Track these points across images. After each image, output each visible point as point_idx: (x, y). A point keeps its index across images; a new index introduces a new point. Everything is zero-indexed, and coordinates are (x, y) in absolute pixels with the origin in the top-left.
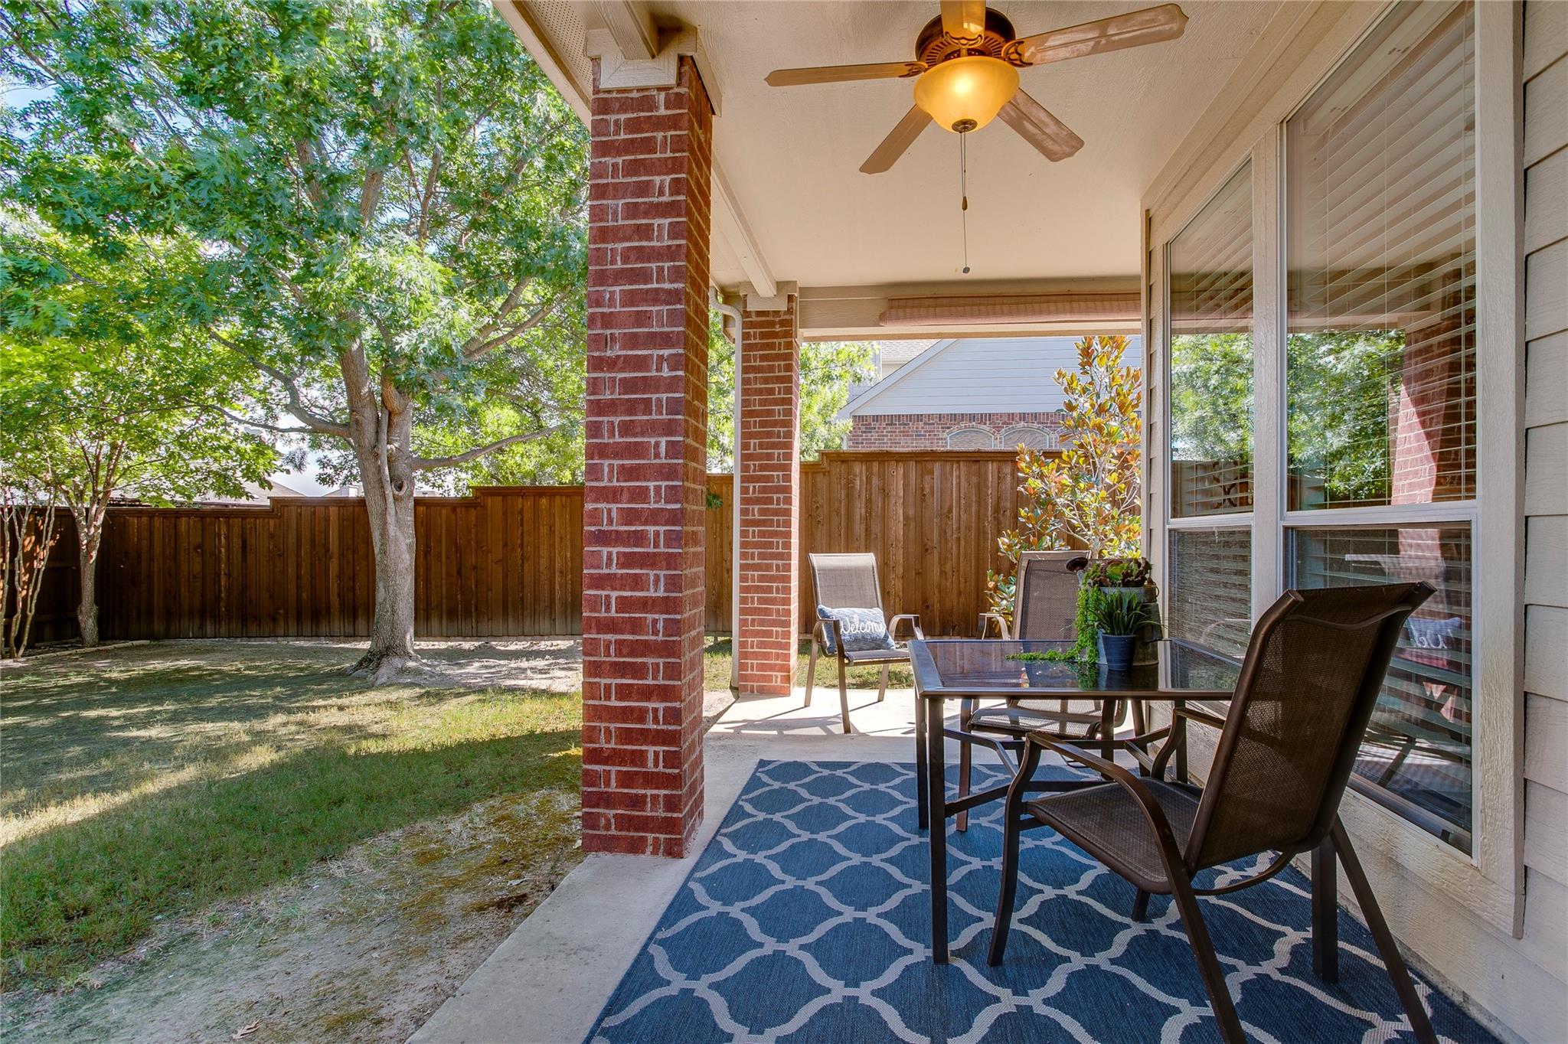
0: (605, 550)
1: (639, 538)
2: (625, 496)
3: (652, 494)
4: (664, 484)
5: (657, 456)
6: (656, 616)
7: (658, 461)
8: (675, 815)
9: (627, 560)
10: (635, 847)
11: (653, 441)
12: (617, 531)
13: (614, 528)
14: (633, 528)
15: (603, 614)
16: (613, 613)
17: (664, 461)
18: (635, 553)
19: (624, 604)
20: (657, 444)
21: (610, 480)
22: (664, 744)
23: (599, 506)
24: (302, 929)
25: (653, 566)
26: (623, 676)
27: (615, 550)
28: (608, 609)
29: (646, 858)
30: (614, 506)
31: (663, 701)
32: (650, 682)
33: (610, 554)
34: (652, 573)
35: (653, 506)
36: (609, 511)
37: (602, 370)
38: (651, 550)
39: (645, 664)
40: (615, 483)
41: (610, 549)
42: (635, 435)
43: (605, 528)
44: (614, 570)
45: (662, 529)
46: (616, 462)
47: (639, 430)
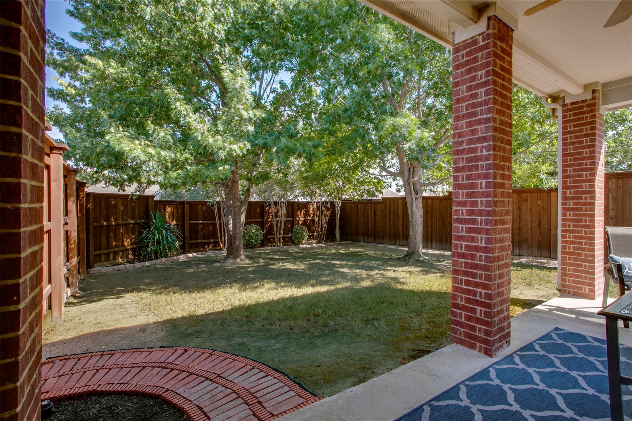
0: (460, 226)
1: (474, 222)
2: (468, 204)
3: (479, 203)
4: (484, 199)
5: (481, 188)
6: (481, 254)
7: (482, 190)
8: (489, 338)
9: (469, 230)
10: (472, 346)
11: (479, 181)
12: (465, 219)
13: (464, 217)
14: (471, 217)
15: (460, 251)
16: (463, 251)
17: (484, 190)
18: (472, 228)
19: (468, 248)
20: (481, 183)
21: (462, 198)
22: (484, 307)
23: (458, 208)
24: (362, 338)
25: (480, 233)
26: (467, 276)
27: (464, 226)
28: (462, 249)
29: (476, 352)
30: (464, 209)
31: (484, 289)
32: (478, 280)
33: (462, 228)
34: (479, 236)
35: (480, 208)
36: (462, 210)
37: (458, 155)
38: (479, 226)
39: (476, 273)
40: (464, 199)
41: (463, 225)
42: (472, 180)
43: (460, 217)
44: (464, 234)
45: (483, 218)
46: (465, 191)
47: (474, 177)
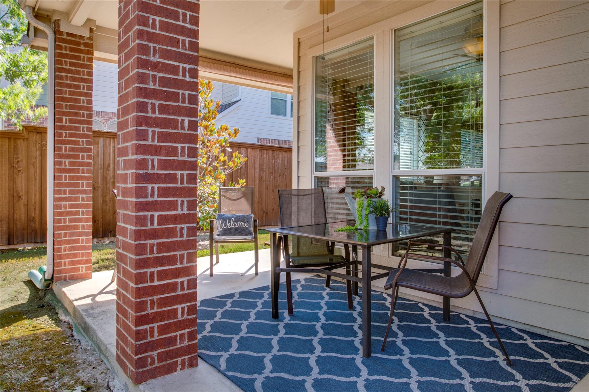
0: (150, 186)
1: (172, 178)
2: (163, 151)
3: (180, 151)
4: (187, 145)
5: (183, 128)
6: (182, 226)
7: (183, 132)
8: (194, 342)
9: (163, 192)
10: (170, 369)
11: (180, 119)
12: (158, 174)
13: (156, 171)
14: (168, 172)
15: (149, 227)
16: (156, 226)
17: (186, 132)
18: (169, 188)
19: (162, 220)
20: (183, 121)
21: (153, 140)
22: (187, 302)
23: (146, 157)
25: (179, 196)
26: (162, 265)
27: (156, 186)
28: (152, 224)
29: (178, 373)
30: (156, 158)
31: (186, 276)
32: (178, 266)
33: (153, 188)
34: (179, 200)
35: (180, 158)
36: (153, 161)
37: (147, 69)
38: (179, 185)
39: (175, 256)
40: (156, 143)
41: (153, 185)
42: (169, 114)
43: (150, 171)
44: (156, 198)
45: (185, 173)
46: (157, 130)
47: (171, 111)
